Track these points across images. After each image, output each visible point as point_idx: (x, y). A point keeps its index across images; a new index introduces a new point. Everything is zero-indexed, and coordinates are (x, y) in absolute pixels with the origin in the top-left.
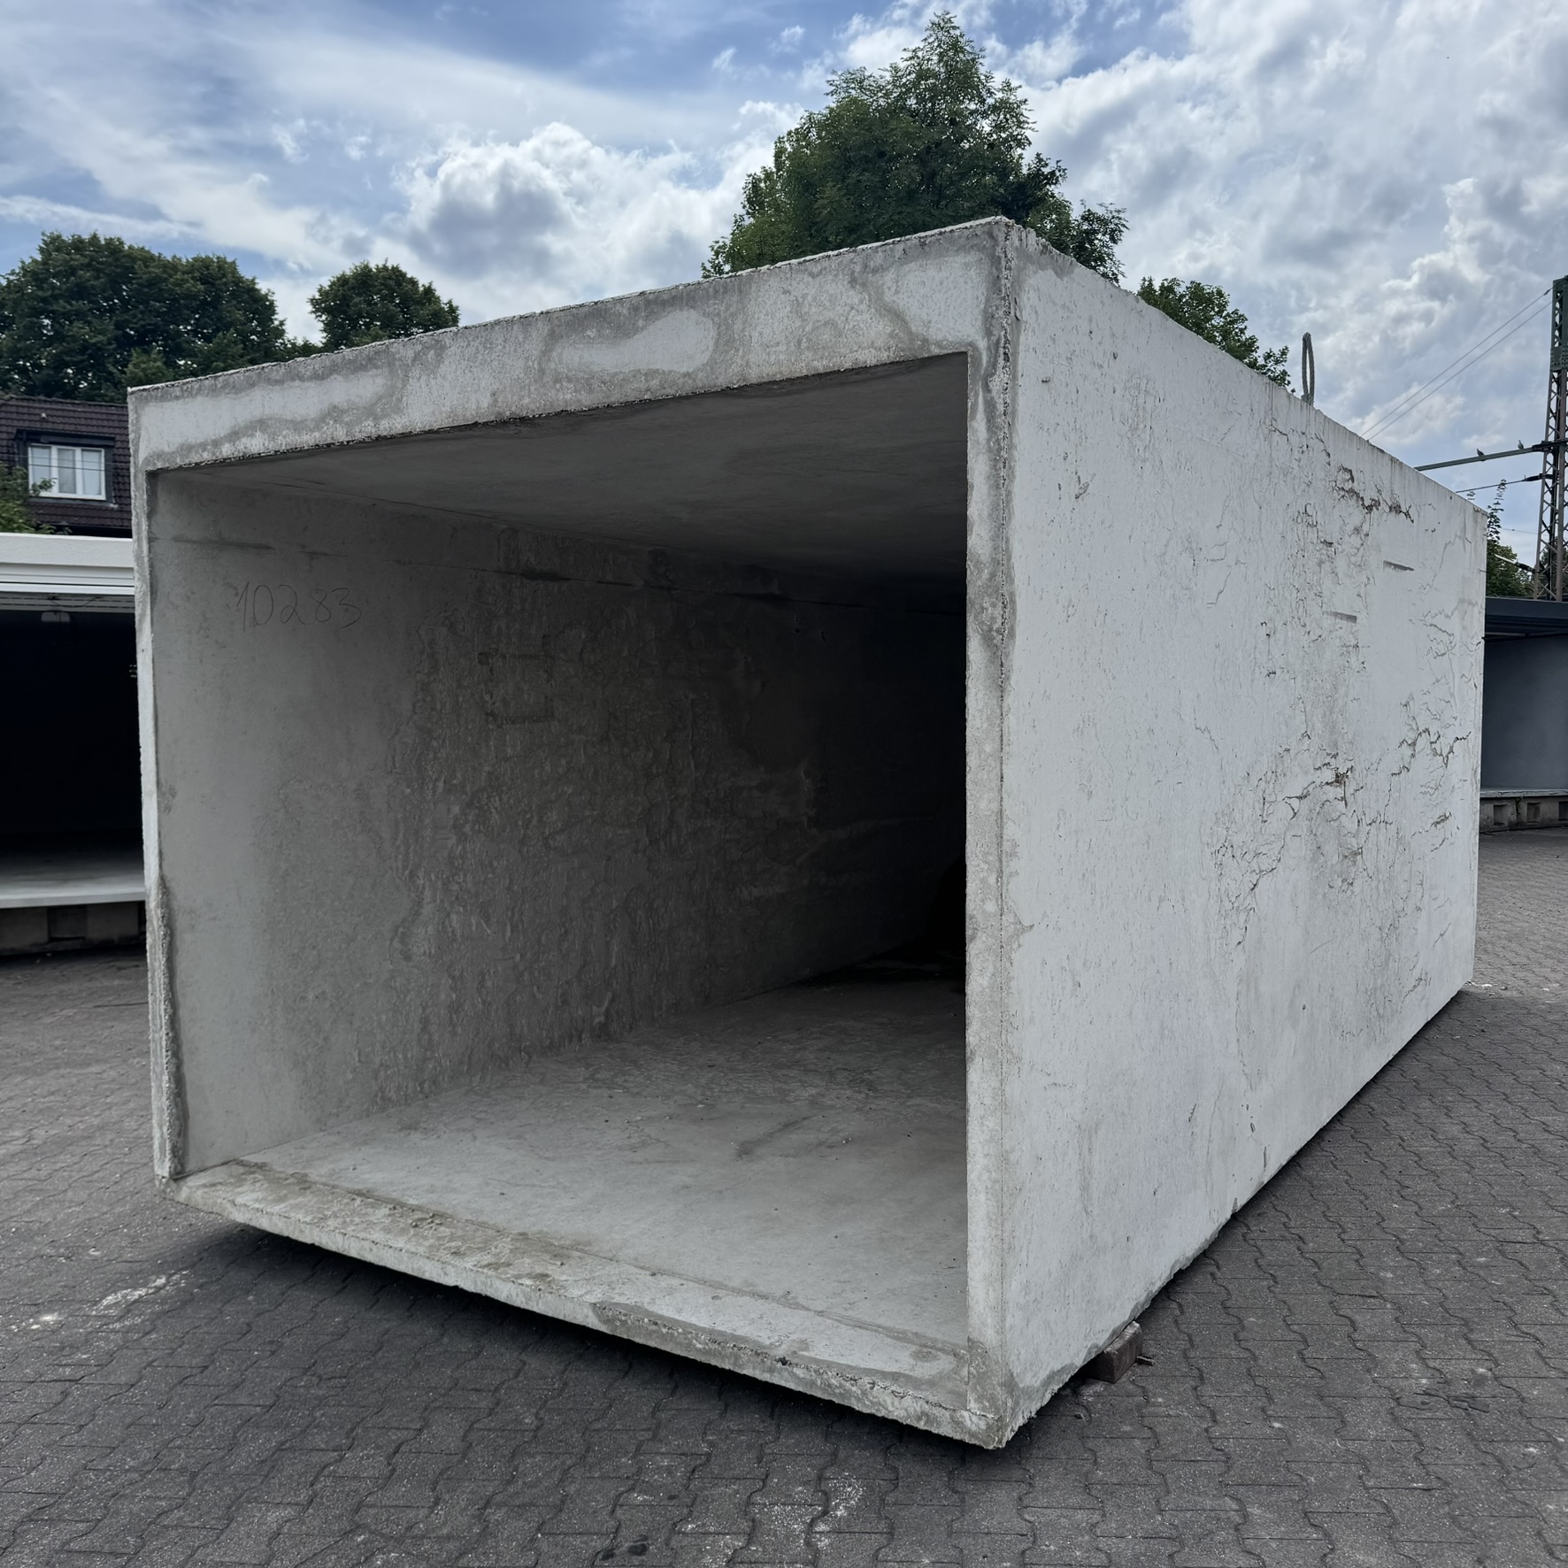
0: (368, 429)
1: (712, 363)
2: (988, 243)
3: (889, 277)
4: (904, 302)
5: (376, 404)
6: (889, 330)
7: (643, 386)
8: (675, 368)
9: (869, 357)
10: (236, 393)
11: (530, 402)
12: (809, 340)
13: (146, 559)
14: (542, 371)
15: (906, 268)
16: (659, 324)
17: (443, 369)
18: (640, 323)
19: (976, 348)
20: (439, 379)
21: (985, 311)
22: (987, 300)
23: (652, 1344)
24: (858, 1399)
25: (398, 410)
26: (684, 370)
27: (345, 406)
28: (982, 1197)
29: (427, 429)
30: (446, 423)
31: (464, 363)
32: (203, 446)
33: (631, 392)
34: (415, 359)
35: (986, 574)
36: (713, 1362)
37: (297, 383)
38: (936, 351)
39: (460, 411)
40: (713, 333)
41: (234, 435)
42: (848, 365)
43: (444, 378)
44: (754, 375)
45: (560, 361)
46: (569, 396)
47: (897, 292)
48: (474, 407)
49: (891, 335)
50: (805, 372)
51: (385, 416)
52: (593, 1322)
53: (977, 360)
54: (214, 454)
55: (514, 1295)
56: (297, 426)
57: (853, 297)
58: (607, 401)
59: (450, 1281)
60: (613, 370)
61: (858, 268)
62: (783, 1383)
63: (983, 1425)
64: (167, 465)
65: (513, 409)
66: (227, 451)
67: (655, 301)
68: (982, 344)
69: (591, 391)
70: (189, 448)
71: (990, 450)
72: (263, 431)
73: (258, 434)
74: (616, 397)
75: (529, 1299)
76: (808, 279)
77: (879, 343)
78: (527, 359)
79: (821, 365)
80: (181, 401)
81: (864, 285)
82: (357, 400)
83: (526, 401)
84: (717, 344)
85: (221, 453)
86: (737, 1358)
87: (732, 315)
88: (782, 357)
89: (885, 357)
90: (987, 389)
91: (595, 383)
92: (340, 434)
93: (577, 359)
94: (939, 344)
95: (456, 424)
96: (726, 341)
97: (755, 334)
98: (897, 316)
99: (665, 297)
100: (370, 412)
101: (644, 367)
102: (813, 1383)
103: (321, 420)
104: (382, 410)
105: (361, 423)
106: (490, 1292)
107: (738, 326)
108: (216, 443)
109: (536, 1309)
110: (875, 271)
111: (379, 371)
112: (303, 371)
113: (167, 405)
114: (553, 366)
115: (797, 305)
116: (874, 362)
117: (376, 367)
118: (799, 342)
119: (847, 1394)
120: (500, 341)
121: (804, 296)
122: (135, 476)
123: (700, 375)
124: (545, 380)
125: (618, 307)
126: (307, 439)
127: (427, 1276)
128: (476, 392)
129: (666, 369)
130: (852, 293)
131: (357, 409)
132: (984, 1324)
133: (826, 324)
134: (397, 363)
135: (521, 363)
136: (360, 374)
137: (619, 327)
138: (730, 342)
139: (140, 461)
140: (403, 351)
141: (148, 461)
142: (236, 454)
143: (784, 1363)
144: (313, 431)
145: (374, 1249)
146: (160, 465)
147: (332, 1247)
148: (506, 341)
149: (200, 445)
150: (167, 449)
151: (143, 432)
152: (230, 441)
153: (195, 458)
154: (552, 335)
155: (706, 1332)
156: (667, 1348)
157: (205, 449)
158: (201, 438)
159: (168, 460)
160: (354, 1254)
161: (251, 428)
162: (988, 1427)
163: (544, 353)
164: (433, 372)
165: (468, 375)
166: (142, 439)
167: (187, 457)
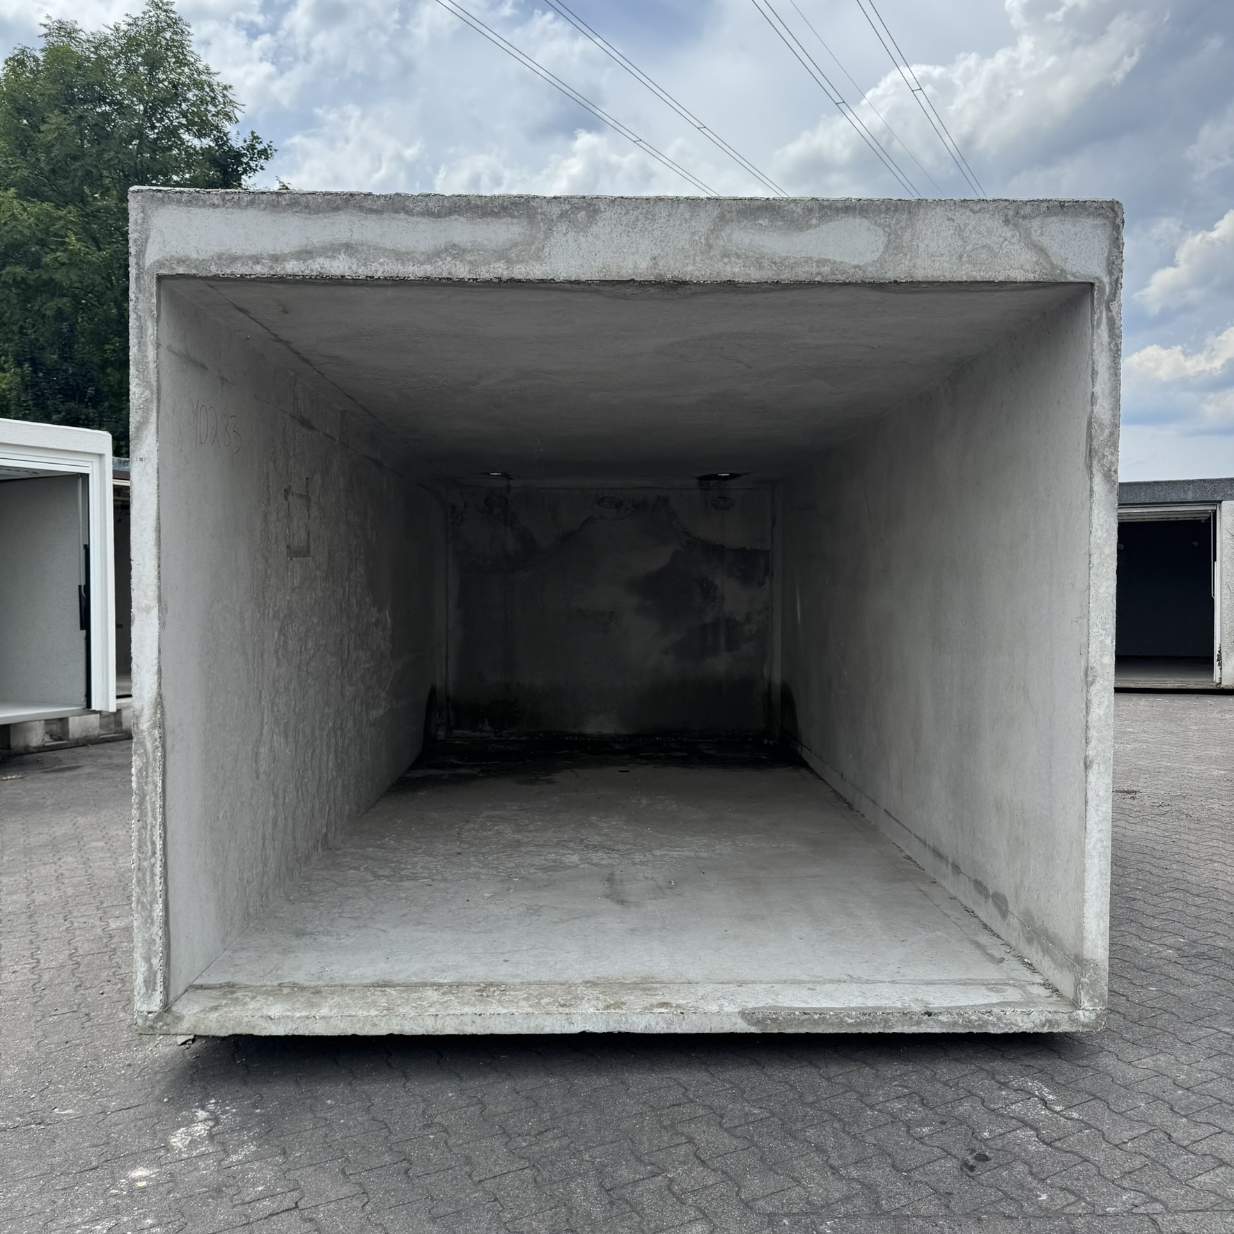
0: (500, 270)
1: (882, 262)
2: (1111, 215)
3: (1036, 223)
4: (1045, 241)
5: (510, 248)
6: (1035, 259)
7: (814, 270)
8: (847, 260)
9: (1019, 276)
10: (310, 213)
11: (696, 270)
12: (969, 256)
13: (152, 366)
14: (710, 246)
15: (1049, 220)
16: (832, 225)
17: (595, 229)
18: (814, 221)
19: (1101, 282)
20: (590, 238)
21: (1108, 258)
22: (1110, 252)
23: (803, 1030)
24: (994, 1025)
25: (538, 258)
26: (855, 263)
27: (469, 246)
28: (1096, 860)
29: (573, 279)
30: (596, 276)
31: (621, 228)
32: (257, 260)
33: (802, 274)
34: (561, 216)
35: (1107, 432)
36: (864, 1030)
37: (402, 216)
38: (1071, 279)
39: (613, 268)
40: (884, 239)
41: (305, 254)
42: (1001, 278)
43: (597, 237)
44: (920, 275)
45: (730, 240)
46: (736, 270)
47: (1042, 234)
48: (631, 266)
49: (1037, 263)
50: (965, 279)
51: (522, 262)
52: (742, 1027)
53: (1102, 290)
54: (272, 268)
55: (653, 1024)
56: (400, 256)
57: (1007, 232)
58: (776, 278)
59: (576, 1029)
60: (784, 255)
61: (1011, 213)
62: (929, 1030)
63: (1093, 1016)
64: (194, 272)
65: (676, 273)
66: (292, 267)
67: (830, 207)
68: (1106, 280)
69: (761, 268)
70: (234, 259)
71: (1110, 350)
72: (351, 255)
73: (342, 256)
74: (786, 276)
75: (671, 1023)
76: (968, 213)
77: (1027, 267)
78: (694, 234)
79: (979, 276)
80: (218, 211)
81: (1016, 225)
82: (486, 242)
83: (690, 268)
84: (887, 247)
85: (283, 269)
86: (886, 1021)
87: (901, 228)
88: (946, 265)
89: (1032, 277)
90: (1109, 310)
91: (766, 264)
92: (461, 271)
93: (747, 241)
94: (1073, 275)
95: (608, 278)
96: (895, 247)
97: (922, 246)
98: (1042, 251)
99: (840, 205)
100: (501, 254)
101: (816, 256)
102: (955, 1024)
103: (437, 254)
104: (518, 256)
105: (489, 264)
106: (624, 1028)
107: (907, 236)
108: (276, 259)
109: (679, 1031)
110: (1024, 217)
111: (515, 221)
112: (411, 206)
113: (195, 210)
114: (721, 243)
115: (960, 230)
116: (1023, 279)
117: (513, 216)
118: (961, 257)
119: (986, 1023)
120: (665, 214)
121: (966, 225)
122: (138, 278)
123: (870, 269)
124: (713, 253)
125: (792, 205)
126: (413, 271)
127: (547, 1031)
128: (633, 254)
129: (838, 259)
130: (1005, 229)
131: (486, 251)
132: (1096, 946)
133: (983, 247)
134: (539, 217)
135: (687, 236)
136: (489, 219)
137: (792, 221)
138: (899, 248)
139: (148, 263)
140: (546, 208)
141: (160, 264)
142: (307, 272)
143: (930, 1014)
144: (422, 264)
145: (479, 1020)
146: (181, 271)
147: (419, 1031)
148: (670, 215)
149: (251, 257)
150: (194, 256)
151: (153, 234)
152: (298, 259)
153: (239, 269)
154: (722, 217)
155: (854, 1009)
156: (819, 1030)
157: (257, 262)
158: (252, 251)
159: (196, 267)
160: (450, 1031)
161: (331, 250)
162: (1098, 1016)
163: (712, 231)
164: (582, 230)
165: (625, 238)
166: (150, 241)
167: (228, 267)
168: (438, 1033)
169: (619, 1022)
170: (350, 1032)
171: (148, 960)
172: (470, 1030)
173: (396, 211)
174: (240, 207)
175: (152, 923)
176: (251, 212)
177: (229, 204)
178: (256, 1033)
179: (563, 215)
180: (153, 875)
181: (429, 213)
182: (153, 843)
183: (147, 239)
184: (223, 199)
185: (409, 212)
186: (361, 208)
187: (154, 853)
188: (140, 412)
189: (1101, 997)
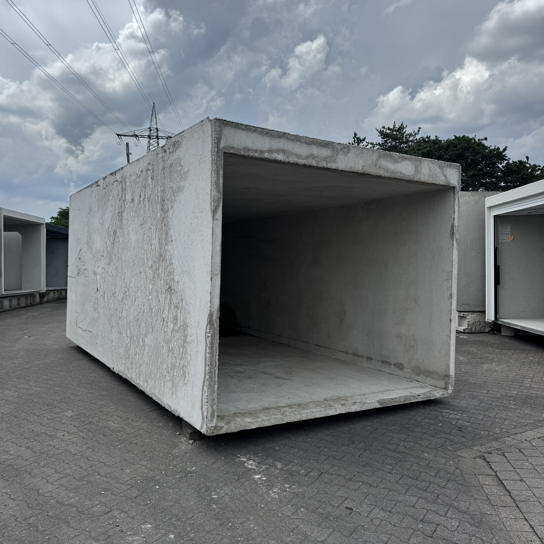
0: (324, 164)
1: (414, 175)
2: (459, 169)
3: (445, 169)
4: (447, 174)
5: (327, 158)
7: (399, 175)
8: (406, 173)
10: (272, 137)
11: (373, 171)
12: (432, 176)
14: (376, 164)
15: (447, 168)
16: (404, 162)
17: (349, 155)
18: (400, 161)
20: (348, 157)
21: (458, 180)
22: (458, 178)
23: (392, 405)
24: (432, 397)
25: (334, 162)
26: (408, 174)
27: (316, 155)
29: (343, 170)
30: (349, 170)
31: (355, 156)
32: (256, 151)
33: (397, 176)
35: (457, 228)
36: (405, 403)
37: (299, 143)
38: (451, 185)
39: (353, 168)
40: (414, 168)
41: (270, 151)
42: (438, 183)
43: (349, 157)
44: (422, 180)
45: (381, 163)
46: (382, 173)
47: (446, 172)
48: (357, 168)
49: (445, 180)
50: (431, 182)
51: (330, 162)
52: (378, 406)
53: (457, 189)
54: (260, 155)
55: (357, 408)
56: (298, 156)
57: (439, 170)
58: (391, 176)
59: (337, 413)
60: (393, 170)
61: (440, 165)
62: (419, 400)
64: (236, 152)
65: (368, 171)
66: (266, 155)
67: (403, 157)
68: (458, 186)
69: (387, 173)
70: (249, 150)
72: (284, 154)
73: (281, 154)
74: (393, 176)
75: (361, 407)
76: (432, 163)
77: (443, 181)
79: (434, 182)
80: (245, 132)
81: (441, 168)
82: (321, 155)
83: (371, 170)
85: (264, 156)
86: (410, 399)
87: (418, 166)
88: (427, 178)
89: (444, 184)
90: (458, 195)
91: (389, 172)
92: (314, 163)
93: (385, 164)
95: (352, 171)
96: (417, 171)
97: (422, 171)
98: (446, 177)
100: (325, 159)
101: (400, 171)
102: (424, 398)
103: (307, 157)
104: (329, 160)
105: (322, 162)
106: (350, 411)
107: (419, 168)
108: (262, 152)
109: (363, 410)
110: (443, 166)
111: (329, 149)
112: (301, 140)
113: (237, 130)
114: (379, 164)
115: (430, 168)
117: (328, 148)
118: (430, 176)
120: (366, 153)
121: (431, 167)
122: (217, 152)
123: (411, 177)
125: (395, 155)
126: (301, 161)
127: (330, 415)
128: (358, 164)
129: (404, 173)
131: (321, 158)
132: (452, 371)
133: (435, 174)
134: (335, 149)
136: (322, 148)
137: (395, 160)
138: (418, 171)
139: (221, 147)
140: (337, 146)
141: (225, 148)
142: (271, 158)
143: (419, 396)
144: (304, 159)
145: (312, 414)
146: (232, 151)
147: (296, 420)
148: (367, 154)
149: (254, 150)
150: (236, 147)
151: (223, 136)
152: (268, 153)
153: (251, 154)
154: (379, 156)
155: (403, 396)
157: (256, 152)
158: (255, 147)
159: (237, 151)
160: (304, 419)
161: (279, 151)
162: (452, 391)
163: (377, 160)
164: (346, 155)
165: (356, 159)
166: (222, 139)
167: (247, 153)
168: (301, 420)
170: (276, 424)
173: (297, 141)
174: (251, 131)
175: (214, 393)
176: (255, 134)
177: (248, 130)
178: (247, 429)
179: (341, 149)
180: (215, 374)
181: (306, 143)
182: (216, 362)
183: (221, 138)
184: (246, 128)
185: (301, 142)
186: (287, 138)
187: (216, 366)
188: (217, 202)
189: (453, 386)
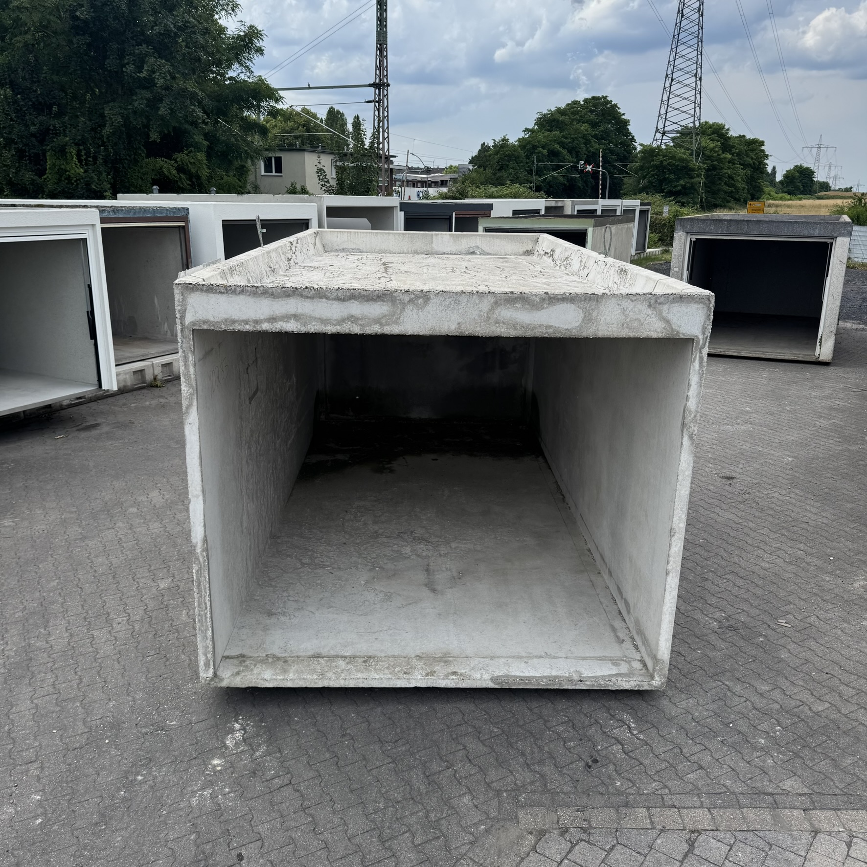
0: (376, 329)
1: (580, 327)
2: (707, 302)
3: (665, 307)
4: (670, 317)
5: (382, 318)
6: (663, 326)
7: (544, 331)
8: (562, 326)
9: (654, 335)
10: (274, 298)
11: (481, 330)
12: (628, 325)
13: (193, 376)
14: (489, 318)
15: (673, 305)
16: (555, 307)
17: (428, 308)
18: (545, 305)
19: (698, 338)
20: (425, 313)
21: (703, 326)
22: (705, 322)
23: (521, 687)
24: (612, 686)
25: (397, 322)
26: (566, 327)
27: (360, 316)
28: (667, 616)
29: (416, 334)
30: (428, 333)
31: (441, 308)
32: (246, 322)
33: (537, 333)
34: (409, 301)
35: (693, 415)
36: (549, 687)
37: (324, 300)
38: (682, 336)
39: (437, 328)
40: (582, 315)
41: (272, 319)
42: (644, 336)
43: (428, 312)
44: (600, 334)
45: (500, 315)
46: (503, 330)
47: (668, 313)
48: (446, 327)
49: (664, 328)
50: (624, 336)
51: (388, 325)
52: (491, 685)
53: (698, 342)
54: (254, 327)
56: (324, 321)
57: (650, 311)
58: (524, 335)
59: (412, 685)
60: (529, 323)
61: (652, 301)
62: (580, 688)
63: (660, 683)
64: (212, 328)
65: (470, 331)
66: (265, 326)
67: (554, 298)
68: (701, 337)
69: (516, 329)
70: (234, 322)
71: (699, 373)
72: (297, 321)
73: (292, 321)
74: (529, 334)
75: (457, 684)
76: (629, 301)
77: (659, 330)
78: (481, 311)
79: (632, 335)
80: (225, 296)
81: (654, 308)
82: (369, 314)
83: (478, 329)
84: (583, 320)
85: (261, 327)
86: (560, 684)
87: (592, 309)
88: (615, 329)
89: (660, 335)
90: (701, 352)
91: (518, 327)
92: (356, 330)
93: (509, 315)
94: (683, 334)
95: (434, 334)
96: (588, 319)
97: (603, 319)
98: (667, 322)
99: (559, 297)
100: (377, 321)
101: (545, 323)
102: (593, 685)
103: (342, 321)
104: (386, 322)
105: (371, 325)
106: (435, 685)
107: (595, 314)
108: (257, 322)
109: (461, 687)
110: (660, 304)
111: (385, 303)
112: (329, 294)
113: (212, 296)
114: (495, 316)
115: (624, 311)
116: (655, 337)
117: (384, 301)
118: (623, 325)
119: (608, 685)
120: (465, 300)
121: (627, 308)
122: (182, 331)
123: (574, 331)
124: (490, 321)
125: (534, 297)
126: (331, 329)
127: (398, 686)
128: (448, 321)
129: (557, 326)
130: (649, 310)
131: (369, 319)
132: (664, 654)
133: (636, 320)
134: (398, 301)
135: (477, 312)
136: (371, 303)
137: (533, 305)
138: (590, 320)
139: (187, 323)
140: (402, 297)
141: (194, 323)
142: (273, 329)
143: (581, 681)
144: (335, 325)
145: (365, 681)
146: (205, 327)
147: (338, 686)
148: (468, 301)
149: (243, 321)
150: (212, 319)
151: (189, 307)
152: (269, 322)
153: (237, 327)
154: (496, 303)
156: (528, 687)
157: (247, 323)
158: (244, 317)
159: (213, 325)
160: (351, 686)
161: (286, 318)
162: (662, 683)
163: (490, 310)
164: (421, 308)
165: (444, 313)
166: (187, 311)
167: (231, 326)
168: (346, 687)
169: (433, 683)
170: (304, 686)
171: (206, 655)
172: (361, 685)
173: (321, 298)
174: (236, 294)
175: (207, 639)
176: (242, 297)
177: (229, 292)
178: (259, 686)
179: (410, 301)
180: (206, 618)
181: (338, 299)
182: (206, 604)
183: (186, 310)
184: (226, 290)
185: (327, 298)
186: (302, 296)
187: (206, 608)
188: (188, 400)
189: (664, 675)
